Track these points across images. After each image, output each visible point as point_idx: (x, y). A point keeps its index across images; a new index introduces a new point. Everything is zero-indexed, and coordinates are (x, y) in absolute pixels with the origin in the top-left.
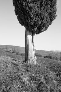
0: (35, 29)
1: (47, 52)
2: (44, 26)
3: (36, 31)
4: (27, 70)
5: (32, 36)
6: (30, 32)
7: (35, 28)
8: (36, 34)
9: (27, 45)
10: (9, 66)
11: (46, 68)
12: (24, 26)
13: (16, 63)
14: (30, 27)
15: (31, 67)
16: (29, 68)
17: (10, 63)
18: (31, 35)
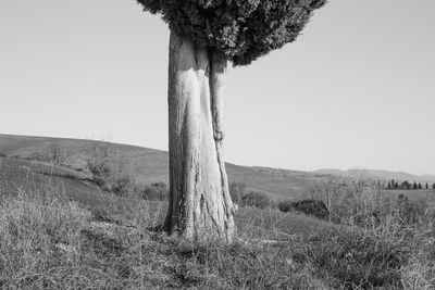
0: (230, 36)
1: (299, 178)
2: (278, 14)
3: (232, 44)
4: (182, 277)
5: (211, 74)
6: (196, 49)
7: (227, 29)
8: (236, 63)
9: (180, 127)
10: (70, 250)
11: (290, 262)
12: (159, 15)
13: (110, 234)
14: (195, 20)
15: (201, 260)
16: (191, 263)
17: (77, 234)
18: (202, 72)
